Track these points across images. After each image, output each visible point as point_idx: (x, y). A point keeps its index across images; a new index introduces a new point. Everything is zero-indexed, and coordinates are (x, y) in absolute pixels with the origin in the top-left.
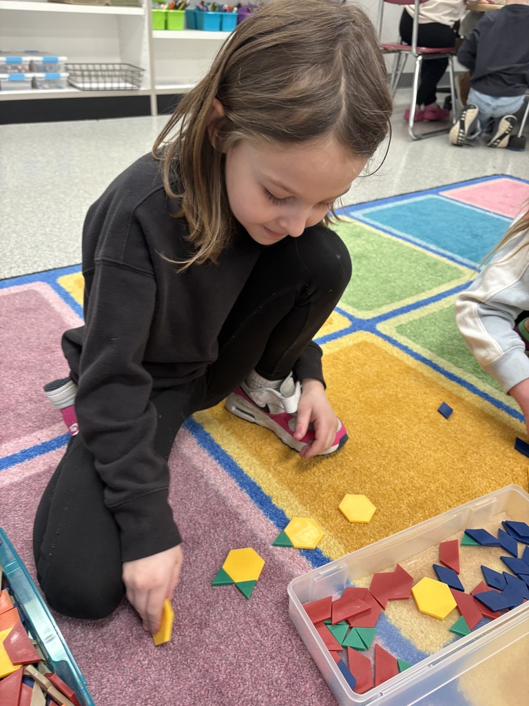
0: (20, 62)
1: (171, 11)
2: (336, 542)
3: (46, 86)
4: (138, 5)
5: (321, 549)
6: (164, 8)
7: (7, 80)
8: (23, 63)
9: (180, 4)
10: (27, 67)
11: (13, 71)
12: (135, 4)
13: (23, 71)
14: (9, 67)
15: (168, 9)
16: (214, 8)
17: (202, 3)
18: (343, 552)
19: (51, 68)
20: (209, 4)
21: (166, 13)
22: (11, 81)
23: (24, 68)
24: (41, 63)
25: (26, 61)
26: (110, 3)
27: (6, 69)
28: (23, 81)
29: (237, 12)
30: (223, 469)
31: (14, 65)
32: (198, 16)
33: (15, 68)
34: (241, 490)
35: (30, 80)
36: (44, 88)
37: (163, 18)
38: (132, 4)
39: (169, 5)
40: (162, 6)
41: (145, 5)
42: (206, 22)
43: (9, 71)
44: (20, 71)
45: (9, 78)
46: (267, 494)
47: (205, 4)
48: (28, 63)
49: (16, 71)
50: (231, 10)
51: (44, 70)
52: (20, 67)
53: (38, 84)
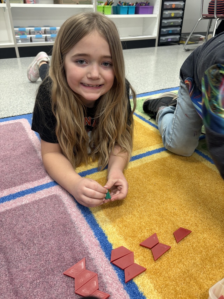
0: (40, 30)
1: (106, 6)
2: (149, 281)
3: (51, 40)
4: (91, 3)
5: (138, 286)
6: (103, 5)
7: (35, 38)
8: (42, 30)
9: (110, 3)
10: (43, 32)
11: (37, 34)
12: (90, 3)
13: (42, 34)
14: (36, 32)
15: (104, 5)
16: (125, 4)
17: (120, 2)
18: (153, 290)
19: (53, 32)
20: (123, 3)
21: (104, 7)
22: (36, 38)
23: (42, 32)
24: (49, 30)
25: (43, 29)
26: (79, 3)
27: (35, 33)
28: (41, 38)
29: (135, 5)
30: (87, 223)
31: (38, 31)
32: (118, 8)
33: (39, 32)
34: (95, 237)
35: (45, 37)
36: (51, 41)
37: (102, 9)
38: (88, 3)
39: (105, 3)
40: (102, 4)
41: (94, 4)
42: (121, 10)
43: (36, 34)
44: (40, 34)
45: (36, 37)
46: (110, 242)
47: (121, 2)
48: (44, 30)
49: (39, 34)
50: (133, 5)
51: (51, 33)
52: (40, 32)
53: (48, 39)
